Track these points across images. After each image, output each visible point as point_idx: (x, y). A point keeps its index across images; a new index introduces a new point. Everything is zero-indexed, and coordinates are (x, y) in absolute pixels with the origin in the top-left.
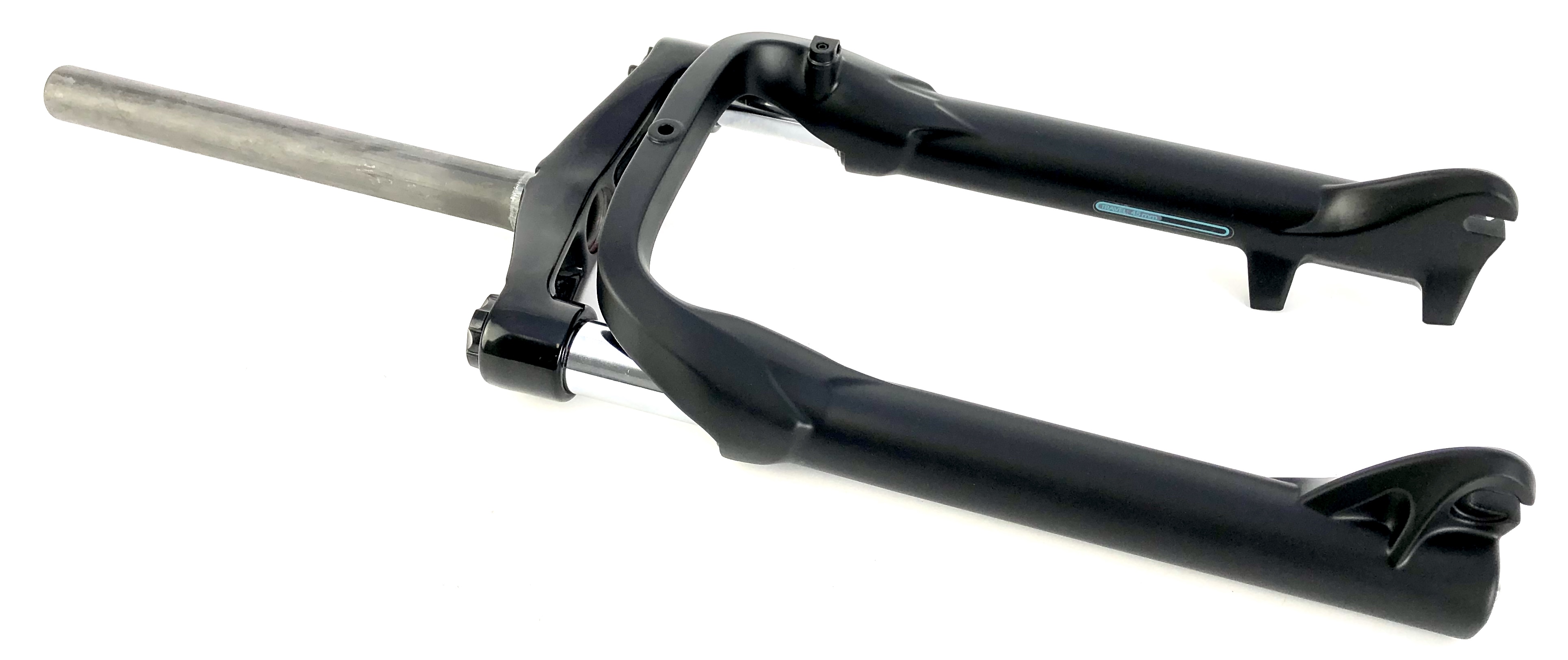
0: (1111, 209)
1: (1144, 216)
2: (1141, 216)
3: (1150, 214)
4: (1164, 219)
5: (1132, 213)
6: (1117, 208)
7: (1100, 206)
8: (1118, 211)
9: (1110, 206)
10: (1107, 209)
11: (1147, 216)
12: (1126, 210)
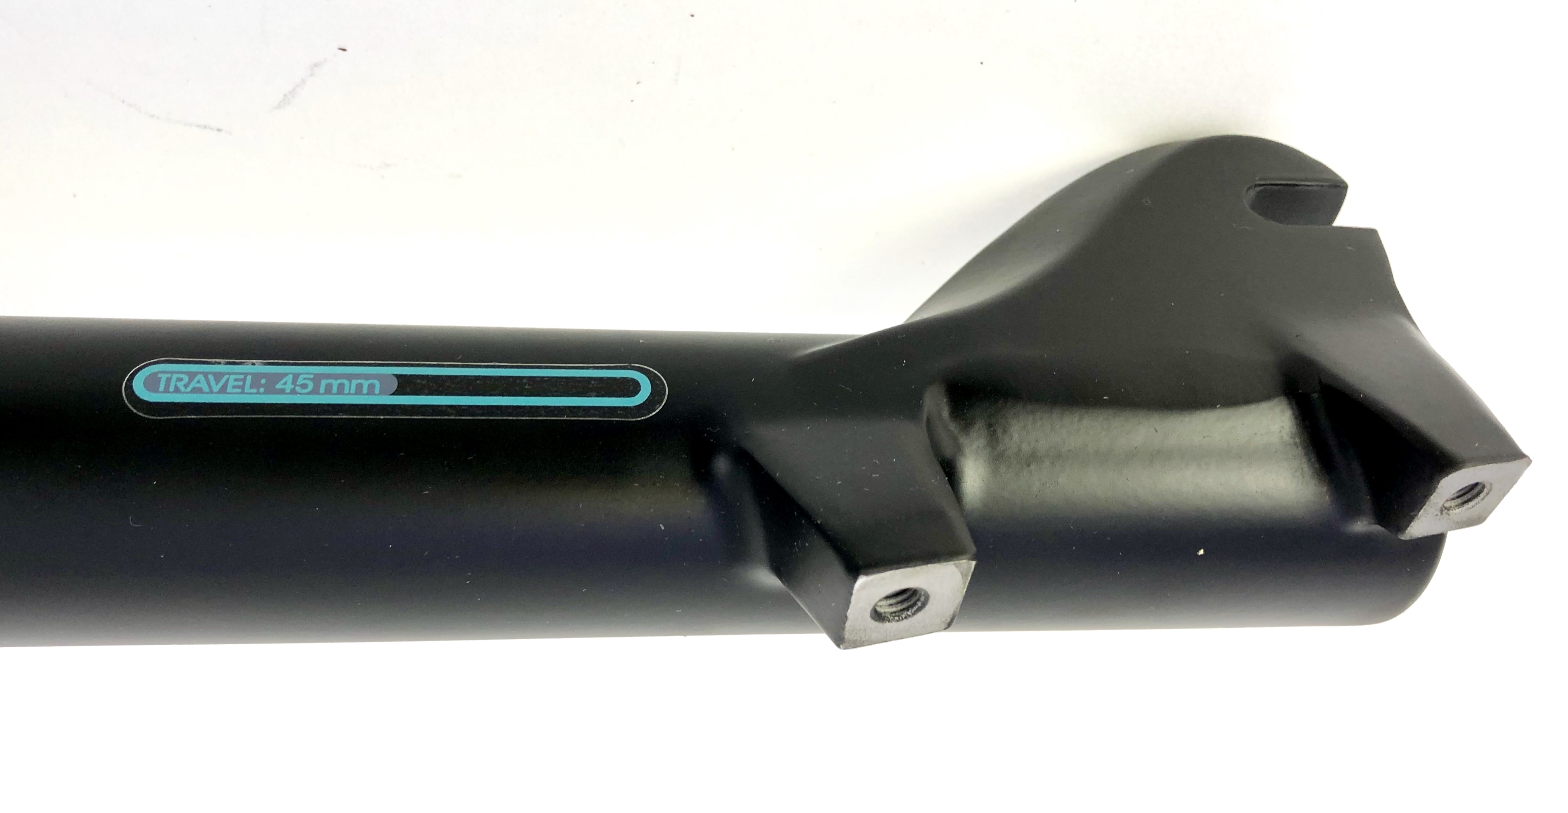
0: (193, 384)
1: (328, 390)
2: (316, 391)
3: (350, 377)
4: (406, 385)
5: (279, 386)
6: (218, 376)
7: (152, 384)
8: (223, 390)
9: (192, 375)
10: (177, 390)
11: (341, 387)
12: (257, 377)
